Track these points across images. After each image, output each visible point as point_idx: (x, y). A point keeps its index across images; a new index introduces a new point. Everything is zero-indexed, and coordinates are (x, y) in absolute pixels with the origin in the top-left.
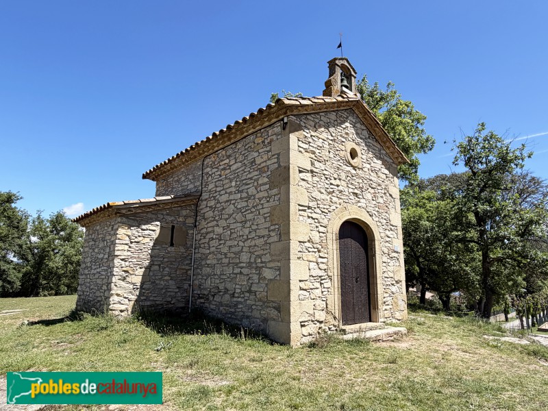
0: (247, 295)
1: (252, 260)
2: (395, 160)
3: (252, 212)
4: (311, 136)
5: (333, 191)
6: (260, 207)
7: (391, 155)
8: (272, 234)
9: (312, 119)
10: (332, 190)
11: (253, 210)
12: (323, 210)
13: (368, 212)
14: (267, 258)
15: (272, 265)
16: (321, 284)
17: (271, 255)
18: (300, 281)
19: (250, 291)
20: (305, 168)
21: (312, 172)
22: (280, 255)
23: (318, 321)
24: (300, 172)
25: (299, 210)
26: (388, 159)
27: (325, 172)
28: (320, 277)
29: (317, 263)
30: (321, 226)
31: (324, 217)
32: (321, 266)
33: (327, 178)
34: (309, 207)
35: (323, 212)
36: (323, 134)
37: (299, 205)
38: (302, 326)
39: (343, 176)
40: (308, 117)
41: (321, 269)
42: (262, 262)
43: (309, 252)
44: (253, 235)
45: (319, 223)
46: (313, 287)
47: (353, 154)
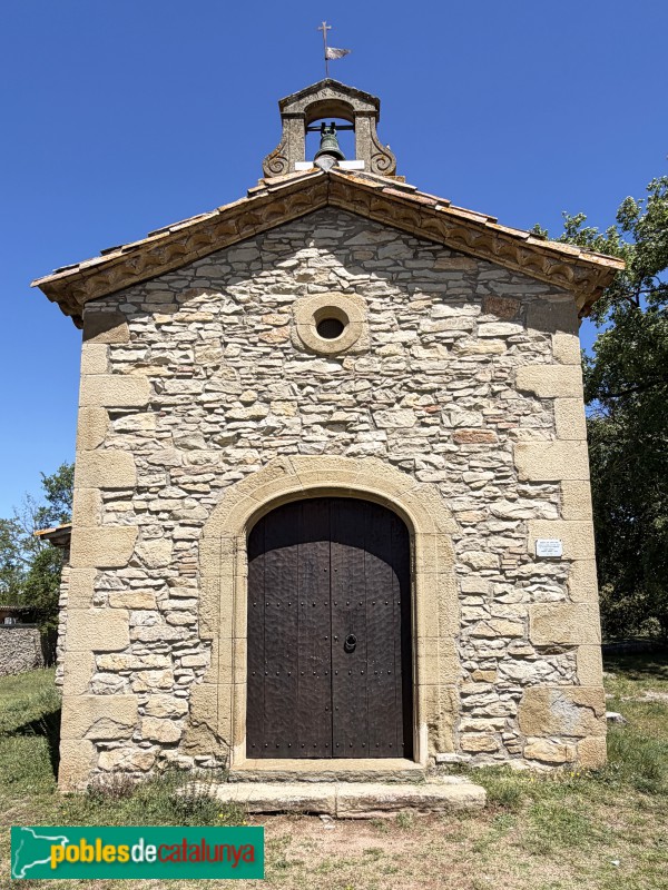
2: (558, 281)
4: (158, 326)
5: (239, 436)
7: (530, 272)
9: (166, 286)
10: (232, 434)
12: (191, 487)
13: (394, 463)
16: (174, 658)
18: (97, 653)
20: (130, 404)
21: (156, 407)
23: (155, 742)
24: (114, 416)
25: (106, 501)
26: (519, 290)
27: (204, 397)
28: (170, 642)
29: (163, 612)
30: (183, 525)
31: (195, 503)
32: (175, 617)
33: (211, 411)
34: (140, 490)
35: (190, 492)
36: (207, 306)
37: (103, 489)
38: (100, 749)
39: (280, 388)
40: (149, 286)
41: (174, 626)
43: (133, 588)
45: (176, 518)
46: (140, 665)
47: (331, 323)
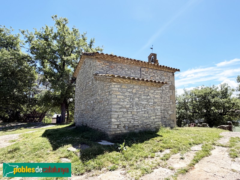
0: (164, 118)
1: (165, 109)
3: (164, 95)
6: (167, 94)
8: (171, 102)
11: (165, 94)
14: (169, 108)
15: (170, 110)
17: (171, 108)
19: (165, 117)
22: (173, 108)
42: (168, 109)
44: (165, 101)
